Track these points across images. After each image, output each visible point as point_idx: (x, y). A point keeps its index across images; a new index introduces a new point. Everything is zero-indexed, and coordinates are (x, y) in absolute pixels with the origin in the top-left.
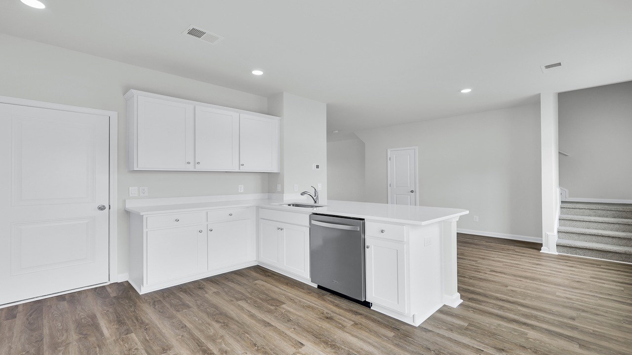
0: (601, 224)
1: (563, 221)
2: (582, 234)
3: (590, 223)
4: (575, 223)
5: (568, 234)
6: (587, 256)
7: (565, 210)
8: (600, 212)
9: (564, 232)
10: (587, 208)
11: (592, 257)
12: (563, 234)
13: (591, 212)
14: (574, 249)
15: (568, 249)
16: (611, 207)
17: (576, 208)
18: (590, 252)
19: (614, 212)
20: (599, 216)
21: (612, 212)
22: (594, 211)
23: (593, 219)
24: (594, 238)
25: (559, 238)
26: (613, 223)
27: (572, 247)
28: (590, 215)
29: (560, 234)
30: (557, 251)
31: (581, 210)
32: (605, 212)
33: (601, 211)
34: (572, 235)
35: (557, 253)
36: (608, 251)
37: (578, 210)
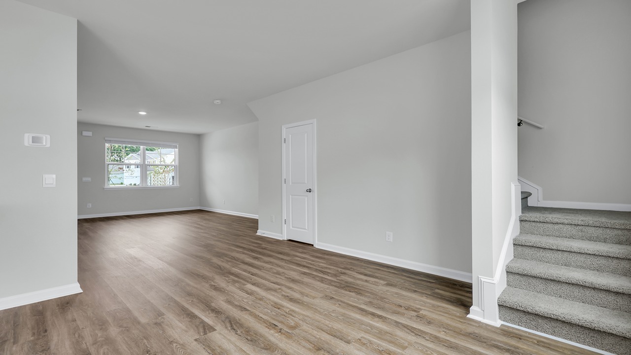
0: (592, 258)
1: (520, 249)
2: (551, 280)
3: (570, 256)
4: (541, 253)
5: (525, 278)
6: (559, 336)
7: (527, 225)
8: (591, 230)
9: (518, 274)
10: (566, 222)
11: (571, 339)
12: (517, 277)
13: (574, 231)
14: (531, 317)
15: (522, 315)
16: (613, 222)
17: (547, 223)
18: (566, 329)
19: (620, 232)
20: (590, 239)
21: (616, 232)
22: (580, 228)
23: (576, 245)
24: (577, 291)
25: (508, 285)
26: (617, 258)
27: (529, 313)
28: (572, 237)
29: (511, 276)
30: (500, 318)
31: (556, 227)
32: (600, 231)
33: (593, 229)
34: (534, 281)
35: (498, 323)
36: (604, 332)
37: (550, 226)
